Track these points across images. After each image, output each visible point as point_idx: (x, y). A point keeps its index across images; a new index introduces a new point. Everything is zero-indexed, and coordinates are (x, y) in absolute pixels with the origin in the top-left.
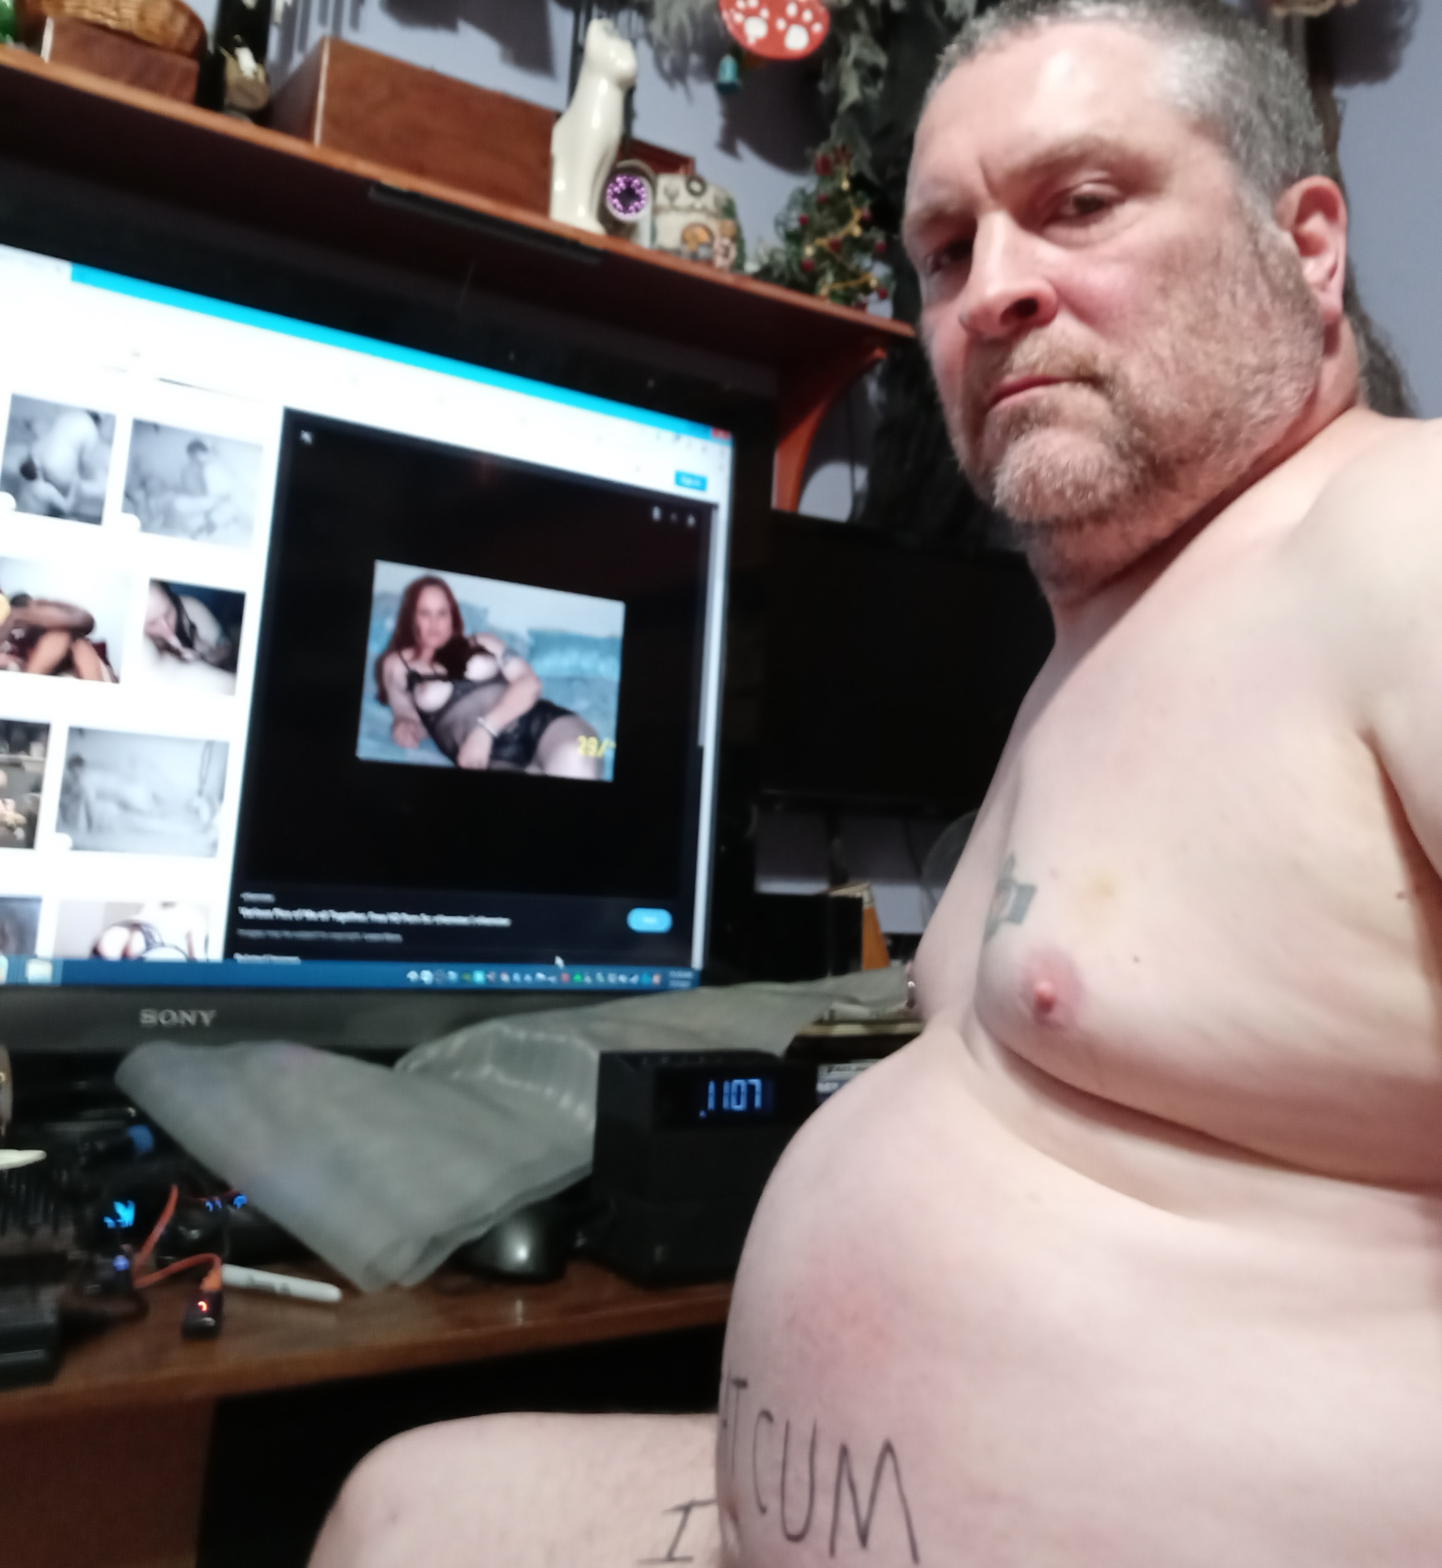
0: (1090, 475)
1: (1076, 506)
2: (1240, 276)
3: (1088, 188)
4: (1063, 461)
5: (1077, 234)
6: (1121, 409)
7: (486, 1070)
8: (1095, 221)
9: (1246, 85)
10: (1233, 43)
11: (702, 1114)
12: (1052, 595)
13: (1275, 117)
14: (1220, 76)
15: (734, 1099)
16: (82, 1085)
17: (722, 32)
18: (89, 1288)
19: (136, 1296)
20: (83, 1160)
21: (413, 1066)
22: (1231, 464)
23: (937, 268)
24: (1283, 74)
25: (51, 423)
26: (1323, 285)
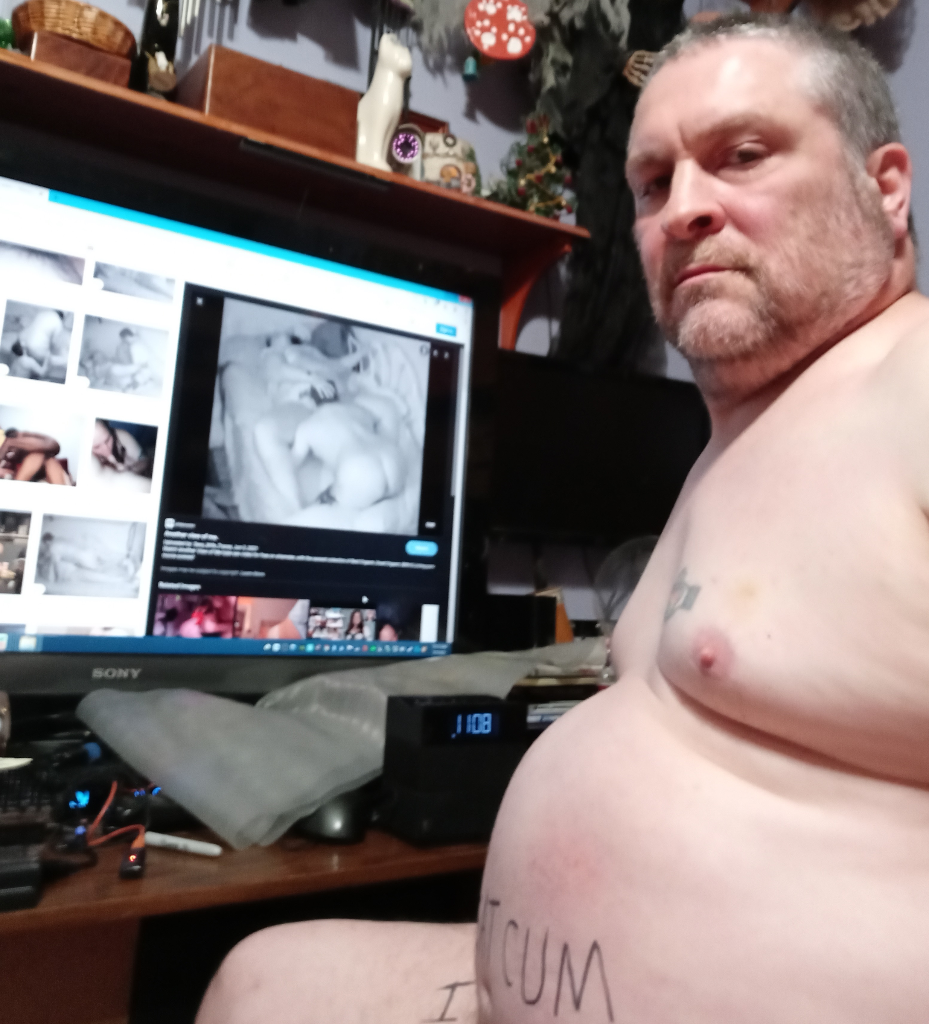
0: (741, 330)
1: (732, 349)
3: (746, 146)
5: (741, 175)
6: (764, 289)
7: (314, 708)
8: (752, 167)
9: (851, 83)
10: (844, 56)
11: (453, 736)
12: (711, 405)
13: (870, 104)
14: (835, 76)
15: (474, 727)
16: (55, 716)
17: (467, 43)
18: (60, 846)
19: (89, 852)
20: (56, 764)
21: (268, 704)
22: (832, 326)
23: (647, 193)
24: (875, 77)
25: (32, 318)
26: (895, 213)
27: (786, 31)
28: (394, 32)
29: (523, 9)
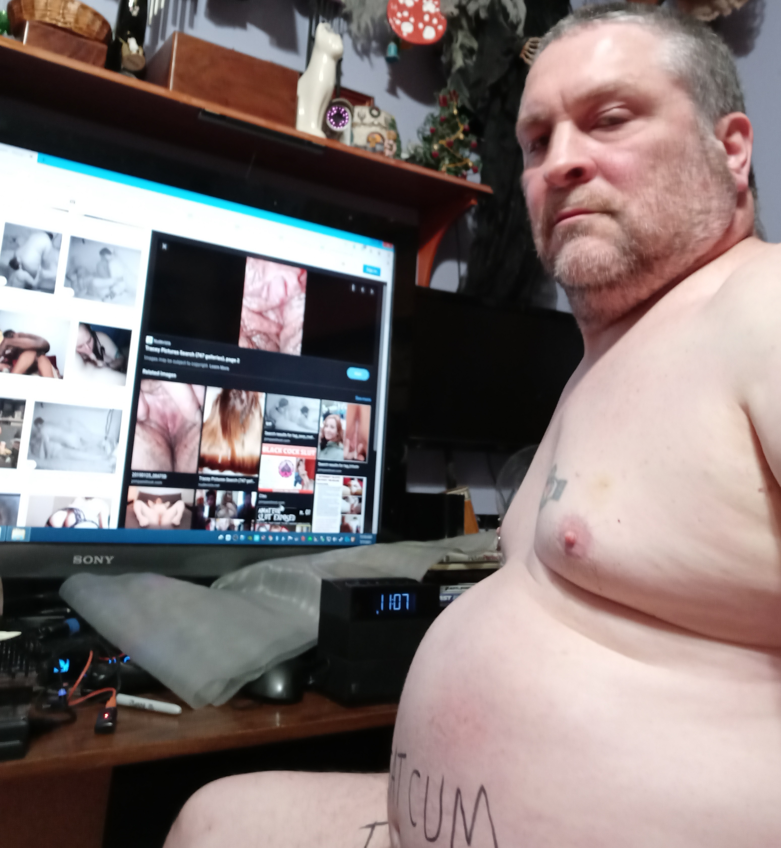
1: (599, 278)
2: (694, 163)
3: (614, 112)
4: (593, 254)
5: (608, 135)
6: (626, 229)
7: (260, 588)
8: (617, 129)
9: (704, 63)
10: (699, 40)
11: (378, 612)
12: (583, 328)
13: (719, 80)
15: (395, 604)
16: (41, 596)
17: (389, 30)
18: (45, 706)
19: (69, 710)
20: (41, 637)
21: (221, 586)
22: (683, 261)
23: (534, 149)
24: (725, 58)
25: (27, 239)
26: (738, 171)
27: (651, 18)
28: (328, 22)
29: (436, 3)
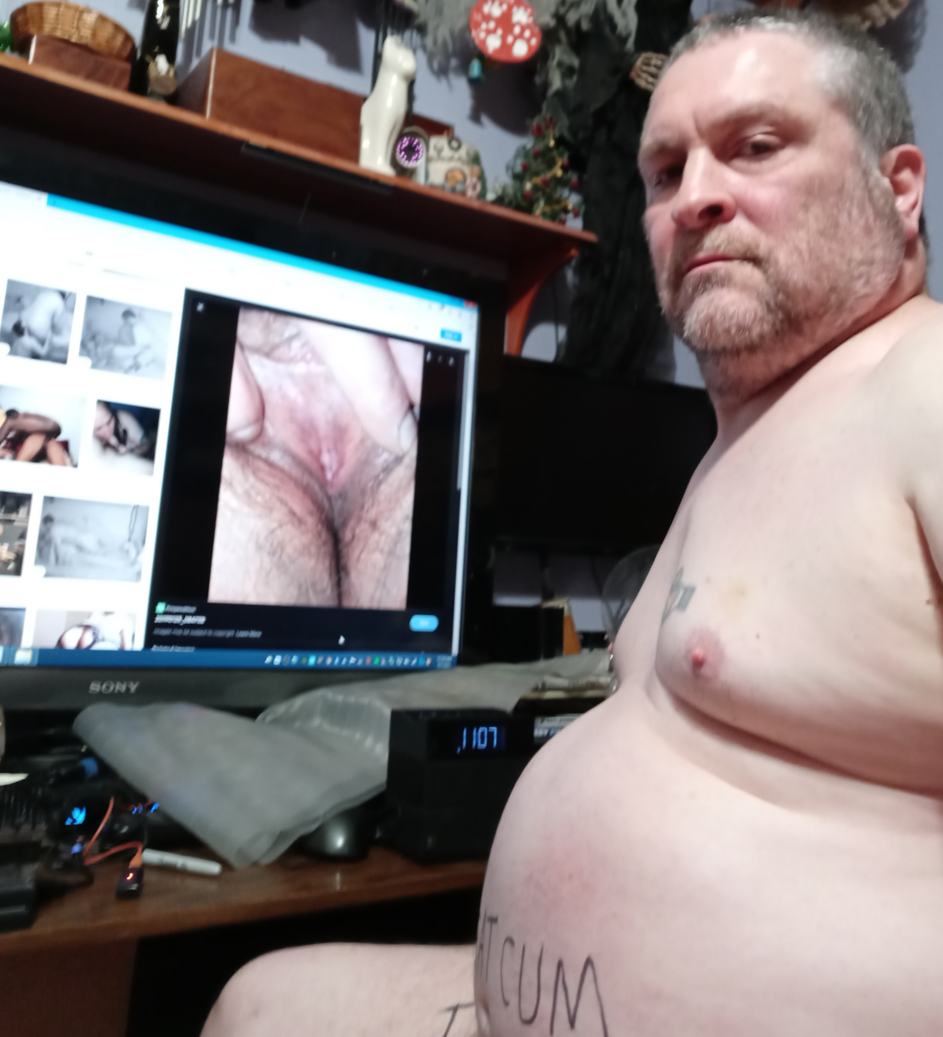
0: (748, 321)
1: (738, 340)
2: (855, 202)
3: (760, 137)
4: (731, 310)
5: (753, 165)
6: (772, 279)
7: (317, 722)
8: (765, 158)
9: (868, 81)
10: (862, 54)
11: (459, 750)
12: (717, 402)
13: (886, 103)
14: (852, 74)
15: (480, 741)
16: (51, 731)
17: (472, 46)
18: (56, 866)
19: (85, 870)
20: (52, 781)
21: (269, 718)
22: (839, 322)
23: (659, 182)
25: (34, 298)
26: (908, 214)
29: (530, 11)
